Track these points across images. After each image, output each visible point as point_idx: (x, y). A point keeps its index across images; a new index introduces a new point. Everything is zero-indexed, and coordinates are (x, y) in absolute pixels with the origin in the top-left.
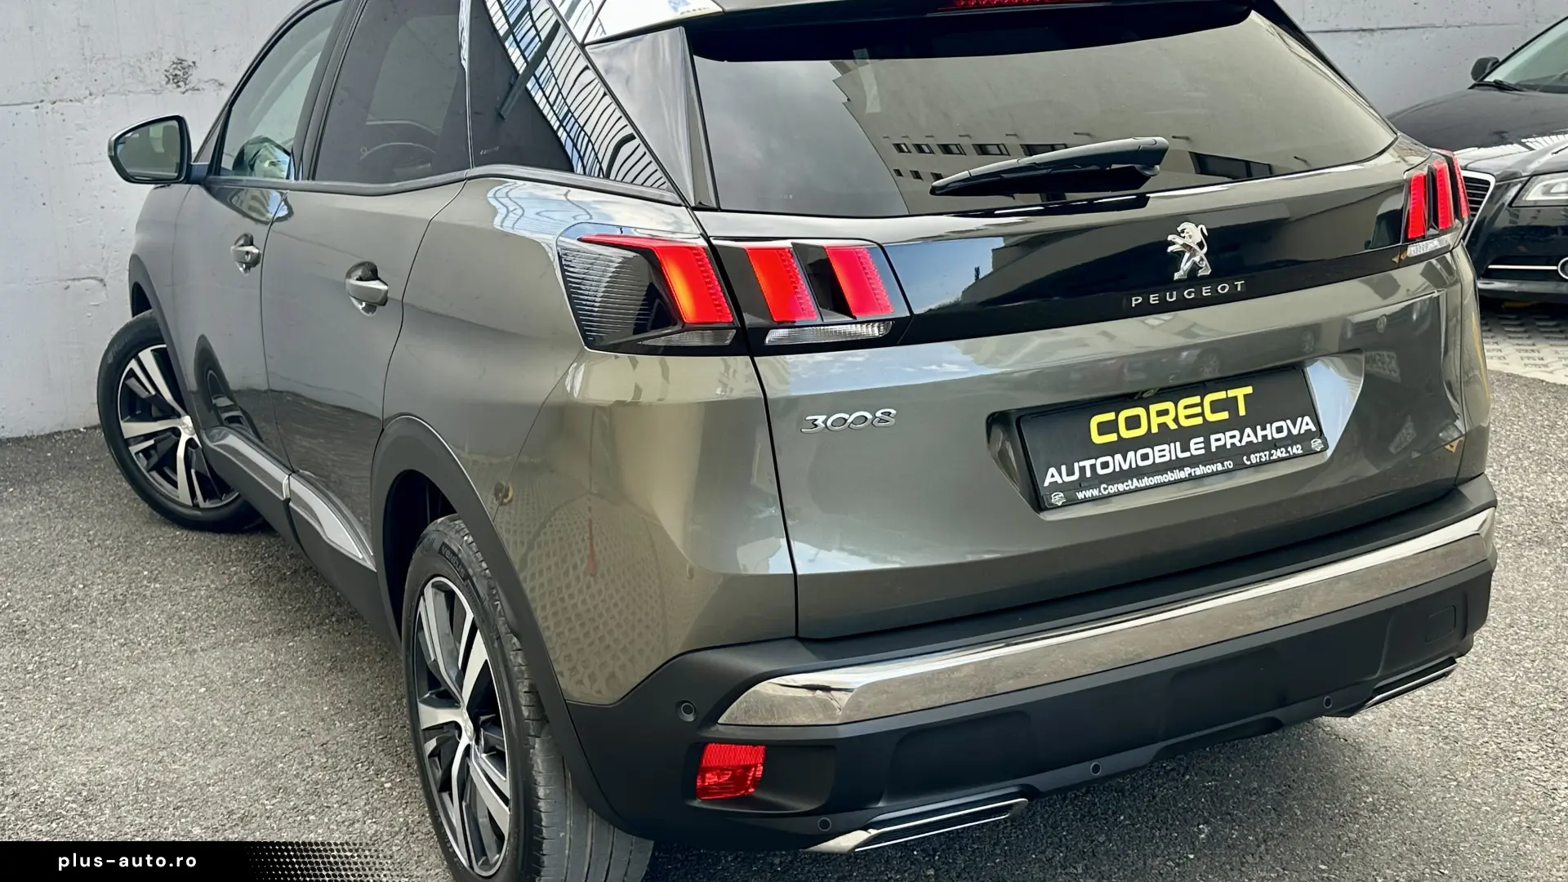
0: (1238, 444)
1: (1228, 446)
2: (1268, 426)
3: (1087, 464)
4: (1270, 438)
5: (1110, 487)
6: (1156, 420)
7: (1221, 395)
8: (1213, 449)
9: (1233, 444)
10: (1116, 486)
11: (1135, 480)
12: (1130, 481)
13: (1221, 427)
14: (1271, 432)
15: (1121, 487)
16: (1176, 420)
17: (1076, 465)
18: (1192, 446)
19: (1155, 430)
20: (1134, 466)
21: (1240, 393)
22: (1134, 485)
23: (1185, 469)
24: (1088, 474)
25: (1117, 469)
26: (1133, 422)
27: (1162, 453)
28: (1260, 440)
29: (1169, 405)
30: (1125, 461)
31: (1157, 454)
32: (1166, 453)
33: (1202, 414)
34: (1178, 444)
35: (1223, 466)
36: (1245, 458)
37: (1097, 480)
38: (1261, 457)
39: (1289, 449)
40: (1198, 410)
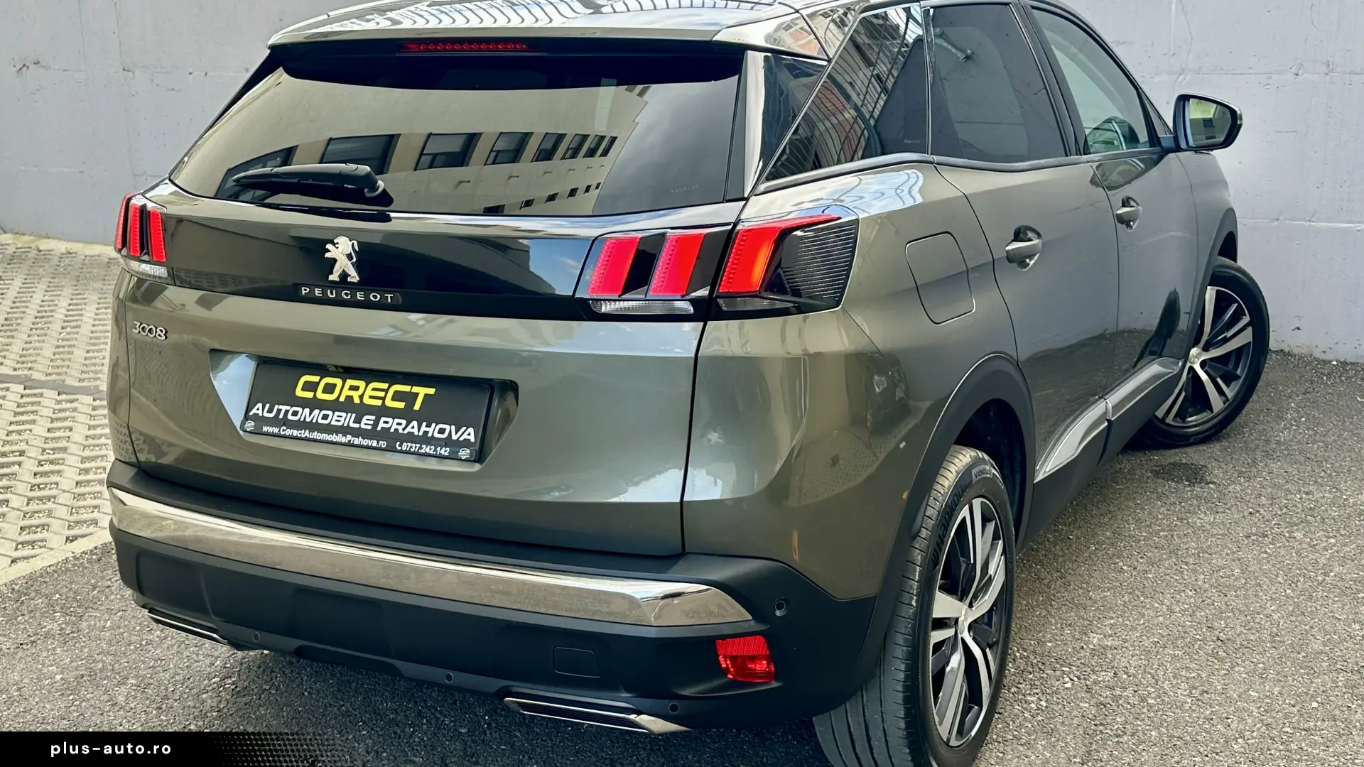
0: (401, 431)
1: (392, 430)
2: (434, 425)
3: (284, 408)
4: (430, 435)
5: (289, 430)
6: (346, 392)
7: (406, 388)
8: (379, 429)
9: (396, 430)
10: (292, 430)
11: (307, 431)
12: (303, 431)
13: (394, 413)
14: (433, 430)
15: (295, 433)
16: (361, 397)
17: (276, 407)
18: (364, 421)
19: (342, 399)
20: (314, 421)
21: (422, 391)
22: (306, 435)
23: (348, 436)
24: (281, 416)
25: (302, 419)
26: (330, 389)
27: (340, 418)
28: (421, 434)
29: (362, 384)
30: (310, 415)
31: (335, 418)
32: (342, 419)
33: (383, 399)
34: (354, 415)
35: (378, 444)
36: (398, 443)
37: (286, 423)
38: (411, 447)
39: (439, 449)
40: (382, 394)
